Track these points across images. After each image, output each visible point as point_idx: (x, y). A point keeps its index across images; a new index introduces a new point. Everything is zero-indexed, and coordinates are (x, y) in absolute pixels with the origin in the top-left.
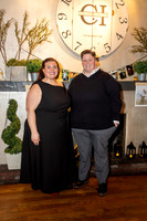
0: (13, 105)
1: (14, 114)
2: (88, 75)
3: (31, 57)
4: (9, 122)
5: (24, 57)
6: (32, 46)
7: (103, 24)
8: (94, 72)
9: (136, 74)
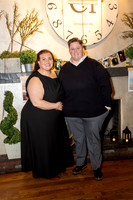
0: (9, 96)
1: (11, 105)
2: (76, 64)
3: (24, 49)
4: (6, 113)
5: (17, 48)
6: (24, 38)
7: (92, 12)
8: (81, 60)
9: (128, 60)
